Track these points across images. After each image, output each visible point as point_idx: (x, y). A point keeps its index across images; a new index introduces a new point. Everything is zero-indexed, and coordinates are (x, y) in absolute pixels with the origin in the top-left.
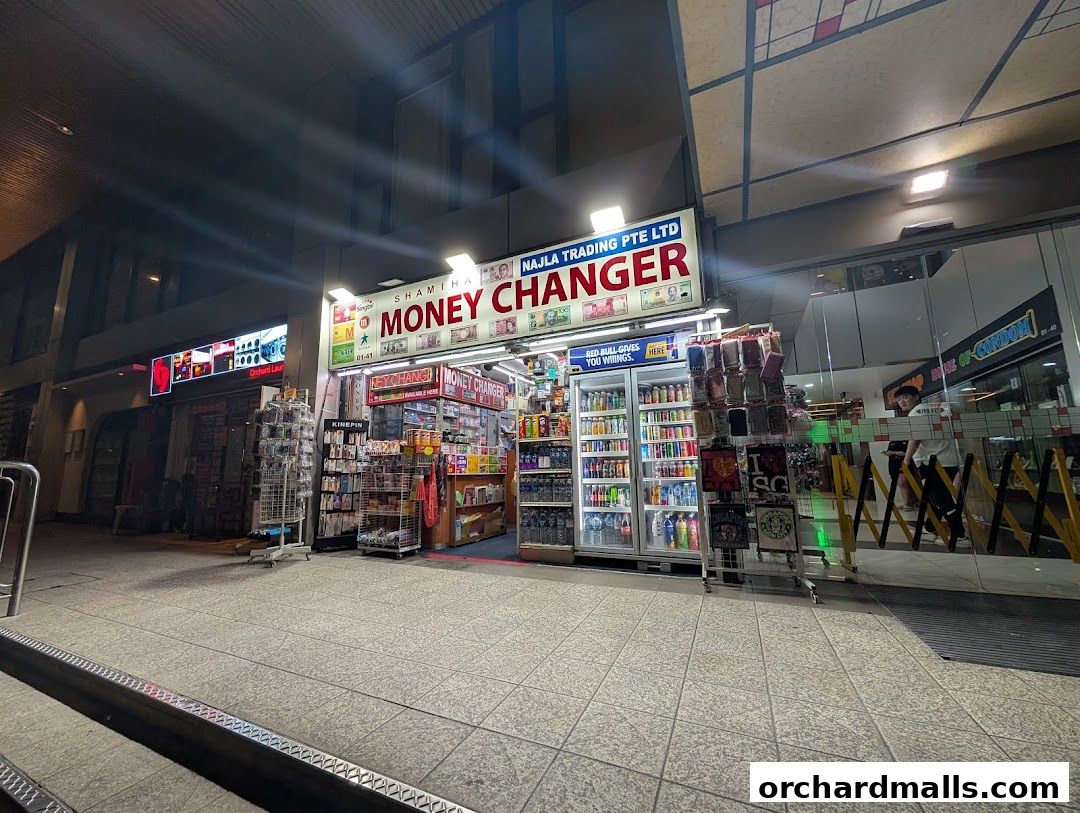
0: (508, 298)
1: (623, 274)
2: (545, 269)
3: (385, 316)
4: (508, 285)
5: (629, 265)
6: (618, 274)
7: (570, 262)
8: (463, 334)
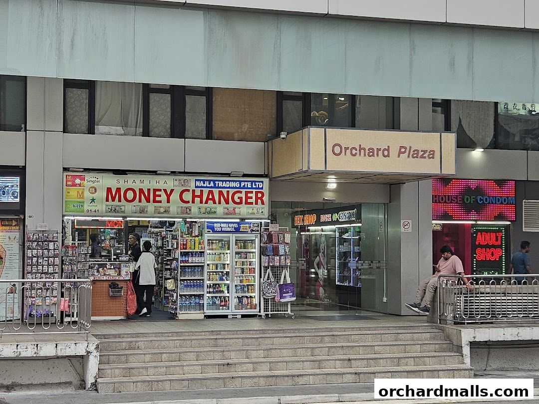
0: (188, 196)
1: (241, 198)
2: (207, 187)
3: (109, 190)
5: (243, 195)
7: (218, 187)
8: (162, 210)
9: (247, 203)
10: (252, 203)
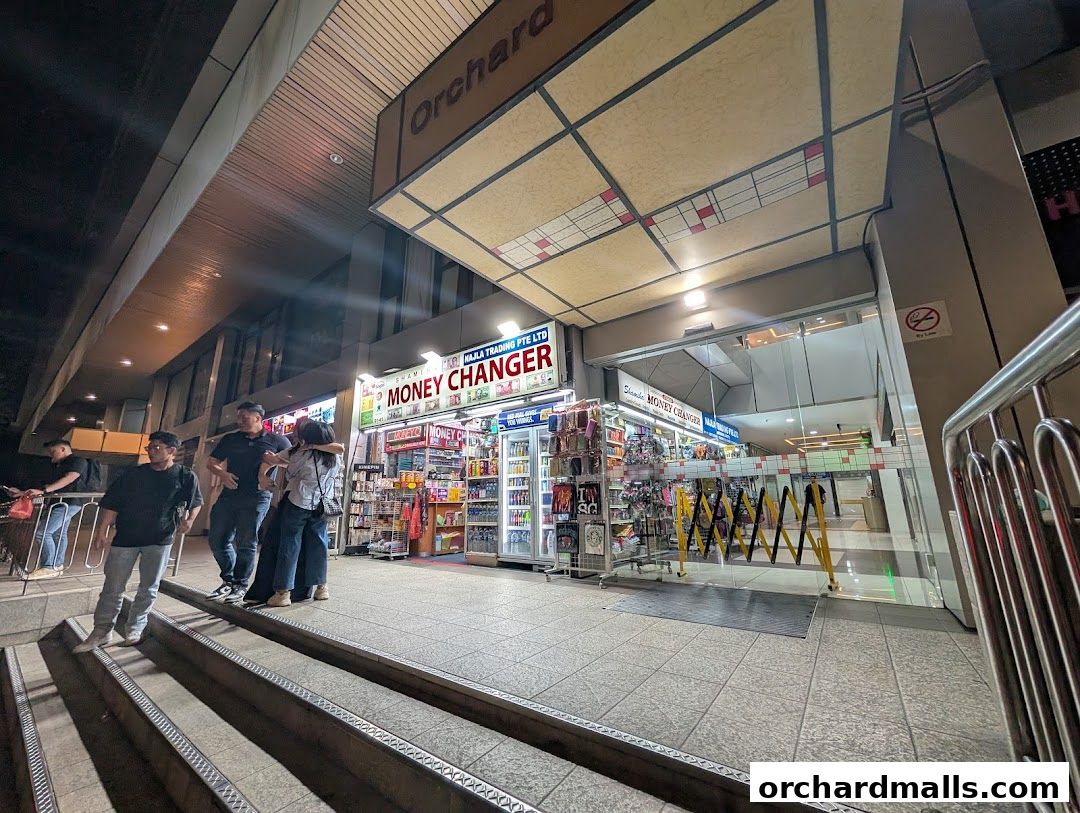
0: (456, 380)
1: (517, 365)
2: (477, 360)
3: (391, 391)
4: (456, 372)
5: (520, 359)
6: (515, 365)
7: (490, 356)
8: (432, 405)
9: (527, 370)
10: (533, 369)
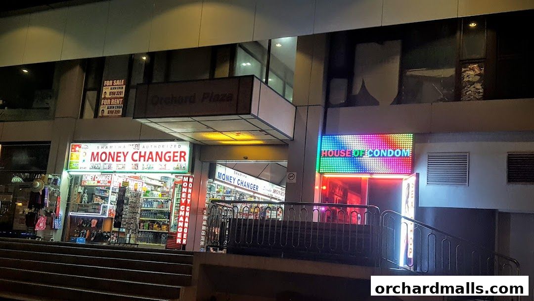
0: (136, 157)
1: (170, 157)
4: (137, 152)
5: (171, 155)
8: (121, 166)
9: (174, 161)
10: (177, 161)
